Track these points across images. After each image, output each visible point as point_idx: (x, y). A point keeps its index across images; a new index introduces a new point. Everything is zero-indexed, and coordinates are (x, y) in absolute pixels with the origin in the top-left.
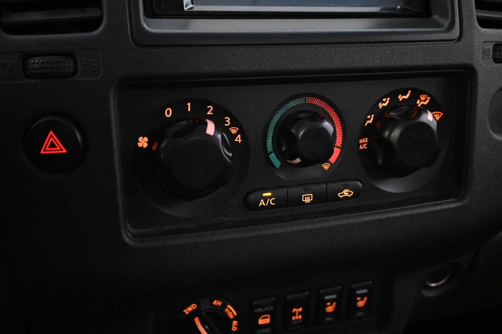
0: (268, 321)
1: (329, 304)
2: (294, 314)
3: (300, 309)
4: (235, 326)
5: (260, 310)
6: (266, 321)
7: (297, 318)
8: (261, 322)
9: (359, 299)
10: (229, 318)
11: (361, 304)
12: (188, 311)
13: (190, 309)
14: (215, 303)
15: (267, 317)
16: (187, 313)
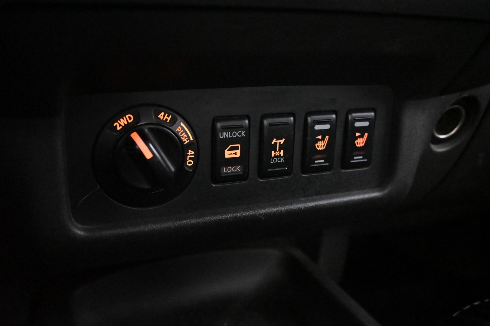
0: (238, 153)
1: (320, 137)
2: (274, 148)
3: (282, 141)
4: (190, 159)
5: (226, 135)
6: (235, 154)
7: (277, 154)
8: (228, 154)
9: (358, 134)
10: (182, 142)
11: (360, 142)
12: (120, 125)
13: (123, 122)
14: (161, 116)
15: (236, 148)
16: (119, 128)
